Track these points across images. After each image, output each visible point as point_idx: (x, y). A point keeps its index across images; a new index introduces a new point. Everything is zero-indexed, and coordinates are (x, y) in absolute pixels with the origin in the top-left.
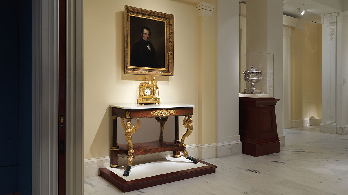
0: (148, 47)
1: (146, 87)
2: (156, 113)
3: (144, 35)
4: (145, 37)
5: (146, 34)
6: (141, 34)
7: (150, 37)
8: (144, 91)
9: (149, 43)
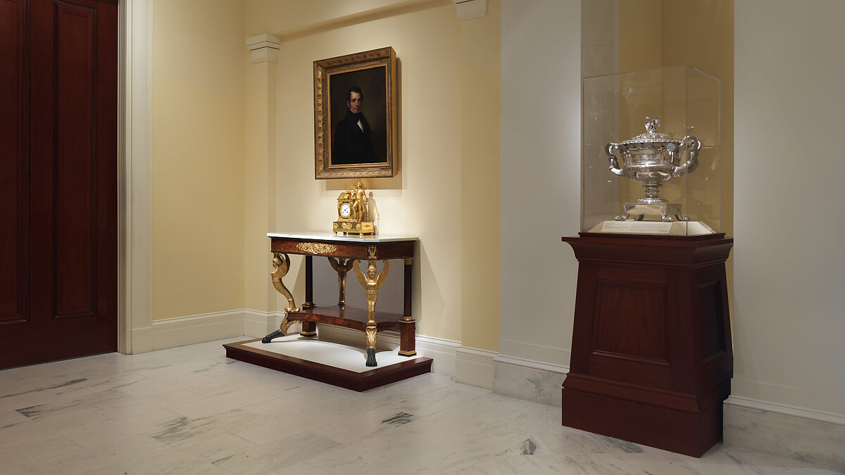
0: (359, 124)
1: (344, 202)
2: (303, 247)
3: (352, 103)
4: (354, 107)
5: (354, 100)
6: (348, 102)
7: (361, 106)
8: (339, 210)
9: (359, 116)
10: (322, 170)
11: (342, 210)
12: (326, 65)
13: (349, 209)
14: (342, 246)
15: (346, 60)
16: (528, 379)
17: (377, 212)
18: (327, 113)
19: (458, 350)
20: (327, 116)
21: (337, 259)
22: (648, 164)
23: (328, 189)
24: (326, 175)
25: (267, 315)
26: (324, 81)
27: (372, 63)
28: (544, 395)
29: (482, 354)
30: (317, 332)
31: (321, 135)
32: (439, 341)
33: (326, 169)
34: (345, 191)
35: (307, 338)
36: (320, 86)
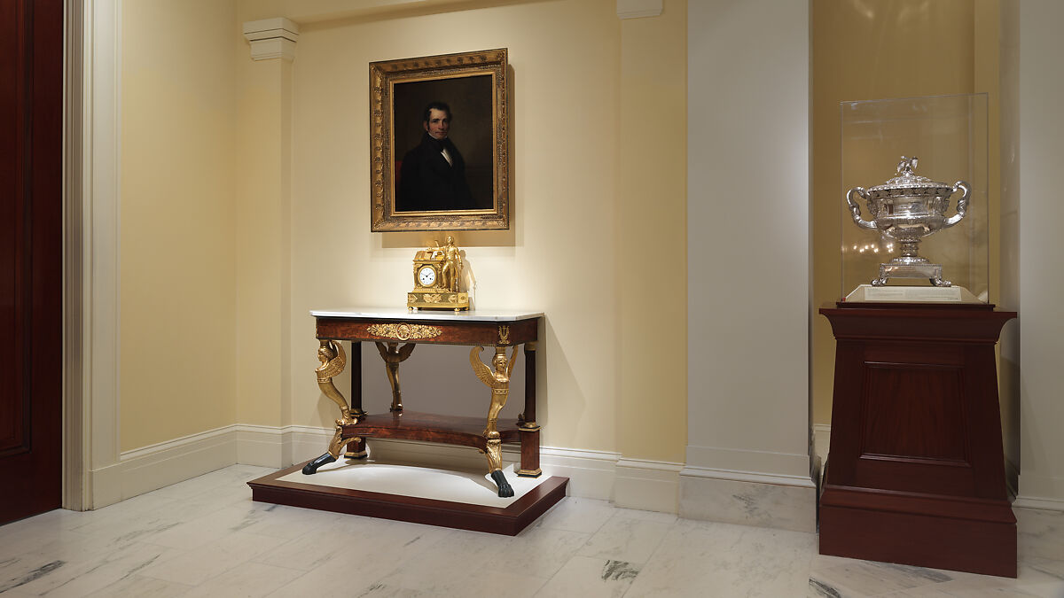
0: (445, 154)
1: (424, 265)
2: (381, 330)
3: (433, 125)
4: (435, 130)
5: (436, 121)
6: (425, 124)
7: (448, 128)
8: (416, 276)
9: (445, 143)
10: (379, 218)
11: (421, 277)
12: (389, 69)
13: (434, 274)
14: (451, 328)
15: (427, 63)
16: (734, 496)
17: (473, 278)
18: (388, 137)
19: (620, 463)
20: (388, 142)
21: (385, 344)
22: (908, 215)
23: (386, 245)
24: (390, 225)
25: (280, 432)
26: (384, 92)
27: (472, 70)
28: (759, 515)
29: (658, 466)
30: (368, 450)
31: (380, 168)
32: (577, 453)
33: (386, 218)
34: (424, 249)
35: (354, 461)
36: (379, 98)
